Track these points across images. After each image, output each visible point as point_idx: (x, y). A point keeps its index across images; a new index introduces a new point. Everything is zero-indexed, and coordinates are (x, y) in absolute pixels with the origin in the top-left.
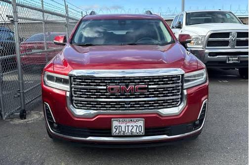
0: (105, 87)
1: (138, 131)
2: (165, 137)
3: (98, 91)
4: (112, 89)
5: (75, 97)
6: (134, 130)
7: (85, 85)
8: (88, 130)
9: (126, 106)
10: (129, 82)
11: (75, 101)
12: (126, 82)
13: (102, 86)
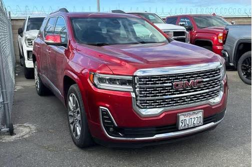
0: (171, 84)
1: (198, 122)
2: (213, 124)
3: (164, 88)
4: (177, 85)
5: (140, 97)
6: (195, 122)
7: (151, 84)
8: (155, 129)
9: (186, 100)
10: (189, 78)
11: (140, 101)
12: (187, 78)
13: (167, 83)
